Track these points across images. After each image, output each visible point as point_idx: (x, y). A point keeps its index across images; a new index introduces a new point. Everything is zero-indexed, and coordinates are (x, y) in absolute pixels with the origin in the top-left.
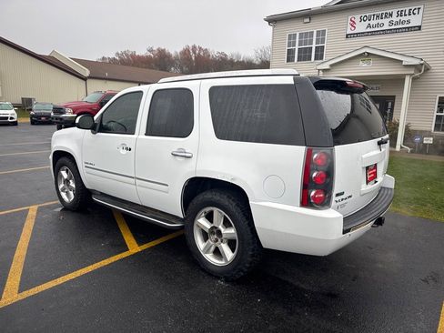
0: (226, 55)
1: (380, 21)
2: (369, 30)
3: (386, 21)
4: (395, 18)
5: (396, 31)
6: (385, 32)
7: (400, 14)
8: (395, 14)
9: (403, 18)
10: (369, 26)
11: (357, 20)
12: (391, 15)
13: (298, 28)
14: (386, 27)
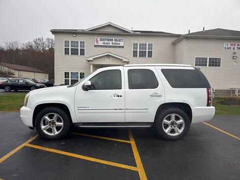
0: (31, 46)
1: (109, 42)
2: (104, 45)
3: (111, 42)
4: (114, 42)
5: (115, 47)
6: (110, 47)
7: (116, 40)
8: (114, 40)
9: (117, 42)
10: (104, 43)
11: (99, 40)
12: (112, 40)
13: (70, 39)
14: (111, 45)
